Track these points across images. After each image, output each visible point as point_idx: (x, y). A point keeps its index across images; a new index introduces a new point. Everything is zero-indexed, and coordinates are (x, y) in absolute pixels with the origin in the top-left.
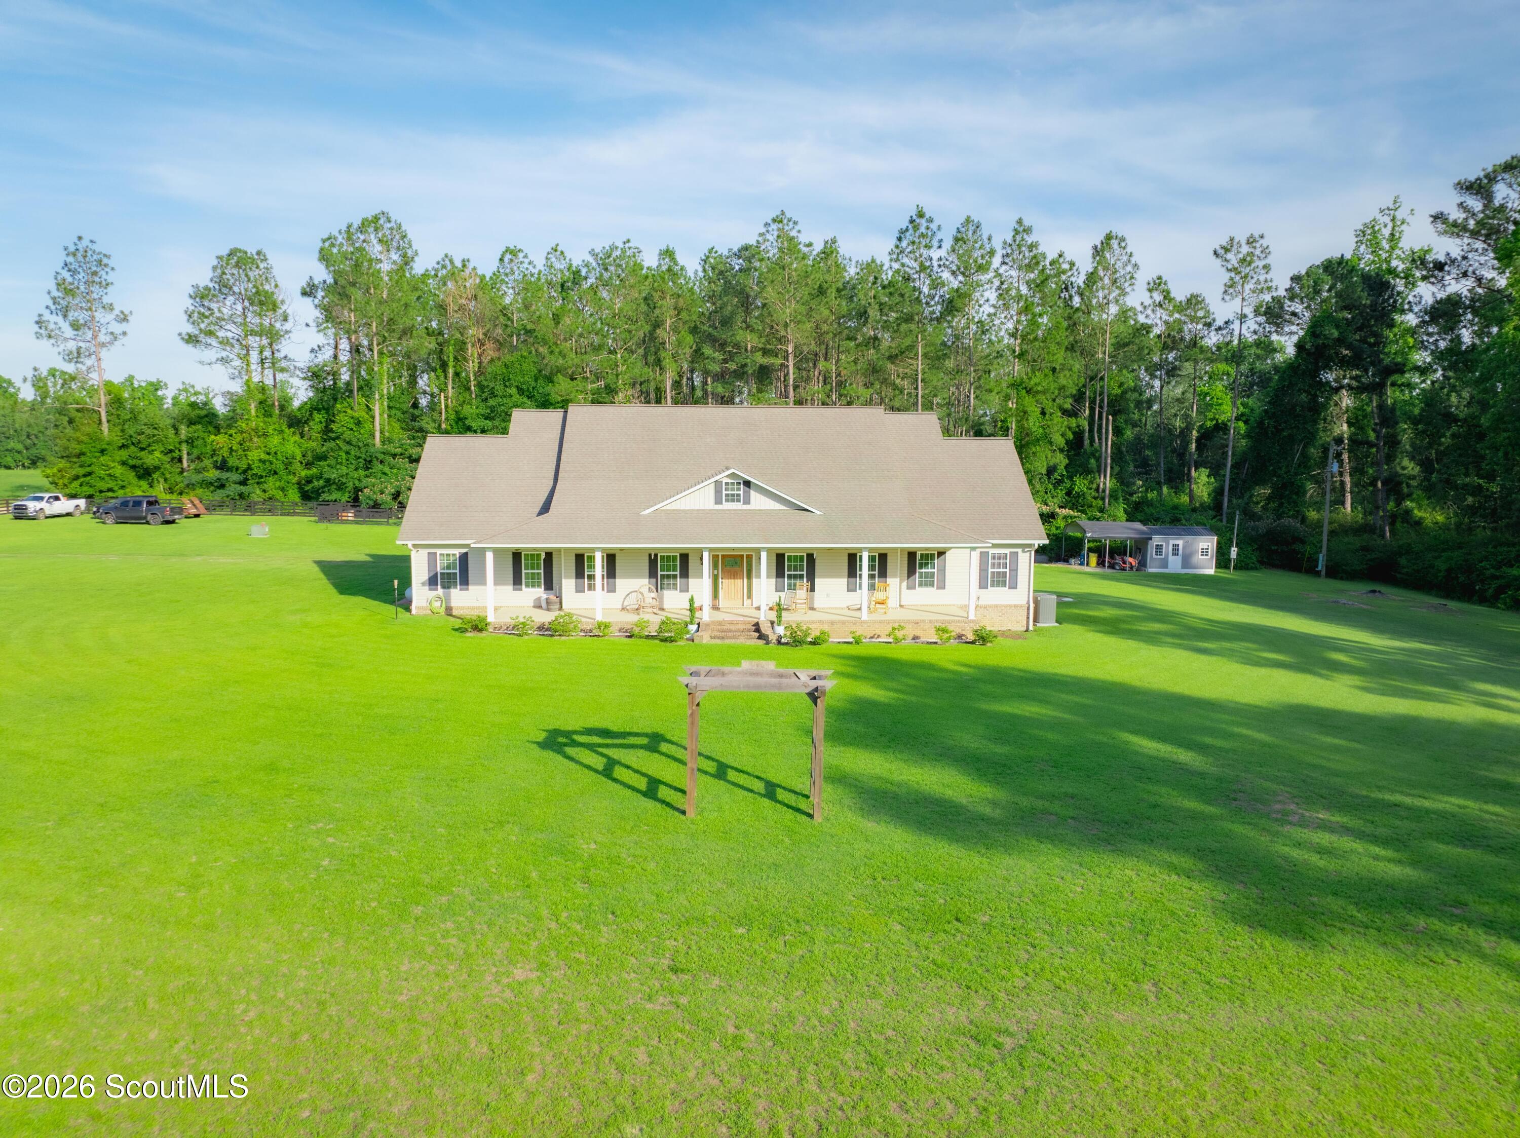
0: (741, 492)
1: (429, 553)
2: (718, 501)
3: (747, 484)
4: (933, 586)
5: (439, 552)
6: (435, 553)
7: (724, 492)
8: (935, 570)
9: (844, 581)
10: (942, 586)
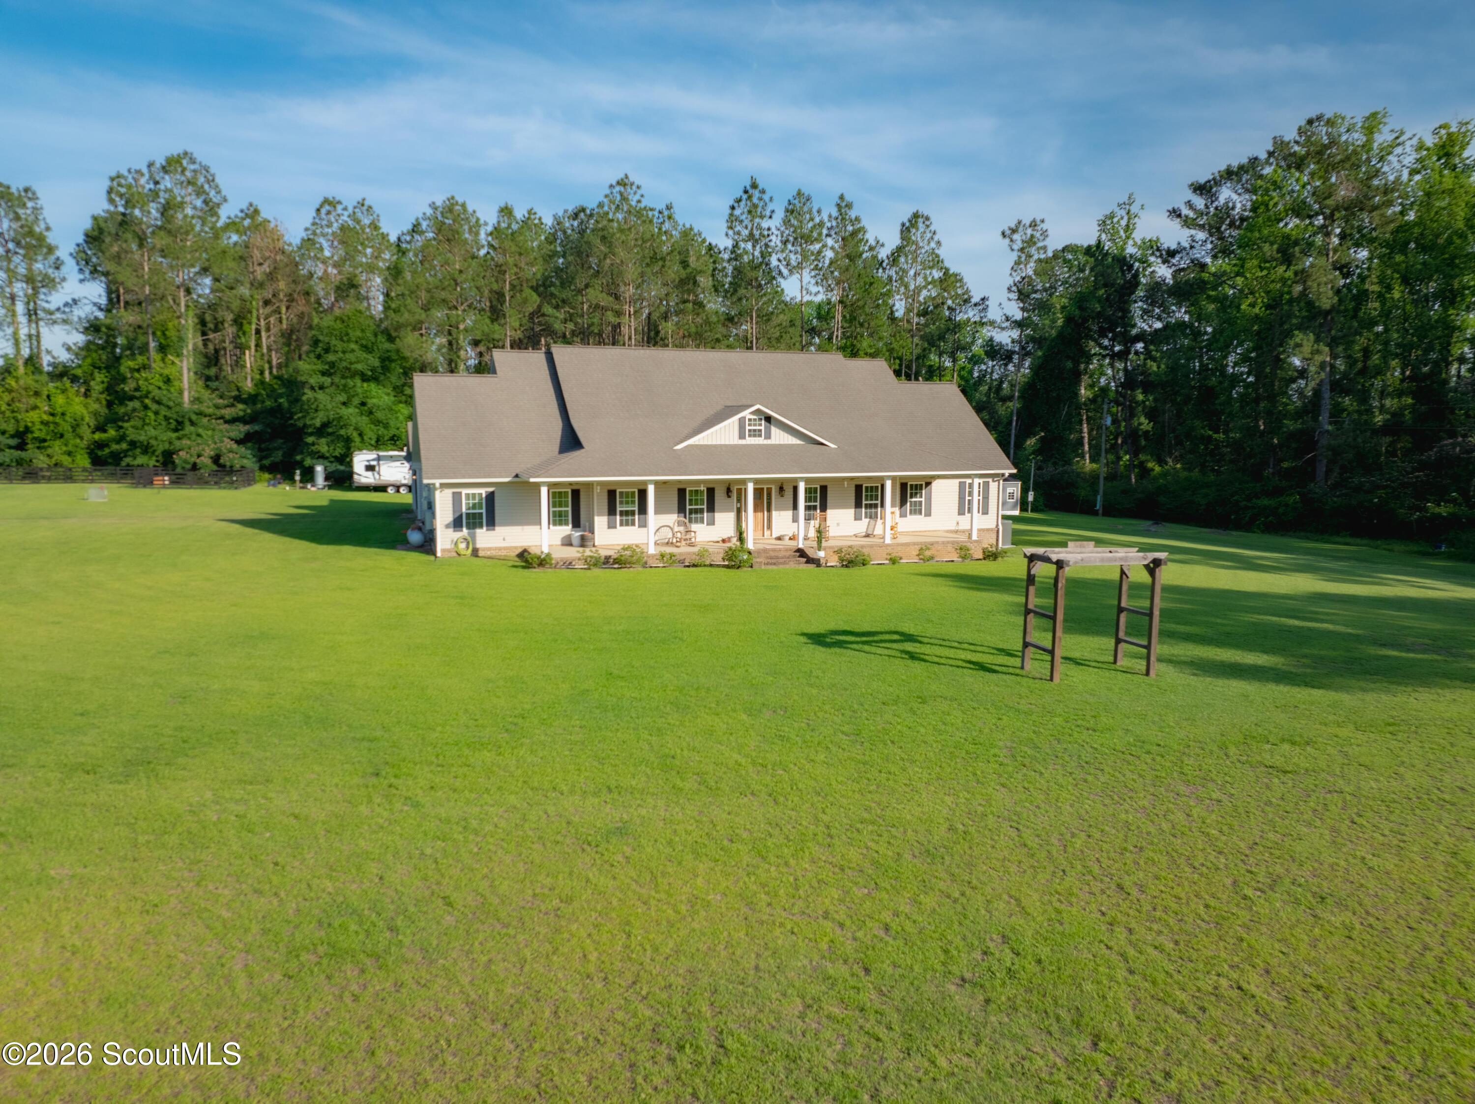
0: (762, 428)
1: (454, 493)
2: (742, 436)
3: (768, 419)
4: (920, 513)
5: (464, 491)
6: (460, 493)
7: (748, 428)
8: (923, 499)
9: (851, 512)
10: (928, 514)
